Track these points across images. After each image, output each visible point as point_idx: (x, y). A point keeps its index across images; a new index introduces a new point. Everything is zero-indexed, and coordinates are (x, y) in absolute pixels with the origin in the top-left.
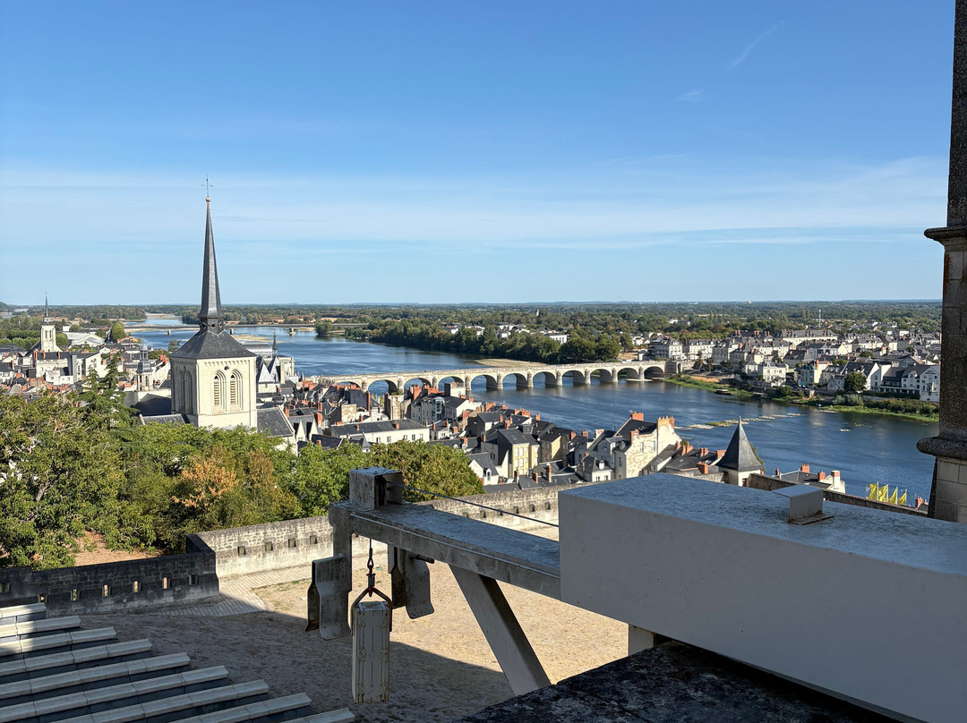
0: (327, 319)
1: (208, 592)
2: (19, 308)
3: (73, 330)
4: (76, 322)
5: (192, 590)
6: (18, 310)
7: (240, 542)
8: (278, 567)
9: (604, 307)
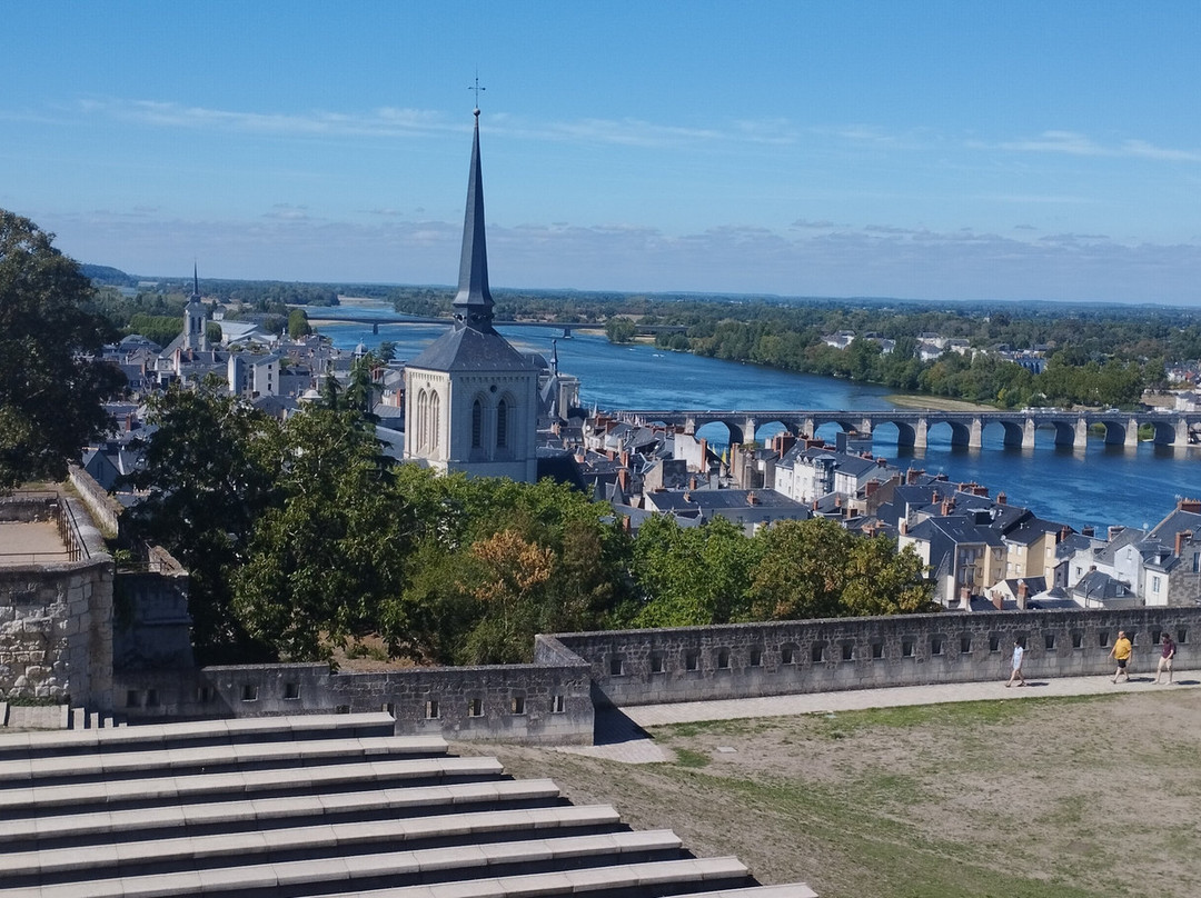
0: (626, 316)
1: (578, 725)
2: (146, 279)
3: (229, 317)
4: (233, 307)
5: (555, 720)
6: (141, 284)
7: (614, 654)
8: (670, 698)
9: (1111, 313)
